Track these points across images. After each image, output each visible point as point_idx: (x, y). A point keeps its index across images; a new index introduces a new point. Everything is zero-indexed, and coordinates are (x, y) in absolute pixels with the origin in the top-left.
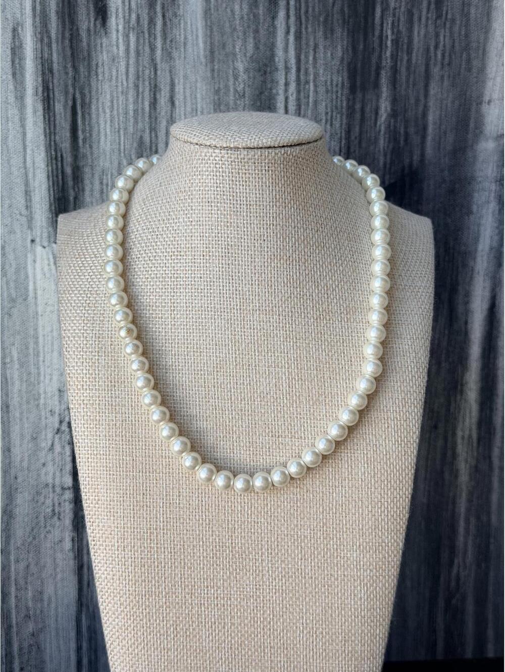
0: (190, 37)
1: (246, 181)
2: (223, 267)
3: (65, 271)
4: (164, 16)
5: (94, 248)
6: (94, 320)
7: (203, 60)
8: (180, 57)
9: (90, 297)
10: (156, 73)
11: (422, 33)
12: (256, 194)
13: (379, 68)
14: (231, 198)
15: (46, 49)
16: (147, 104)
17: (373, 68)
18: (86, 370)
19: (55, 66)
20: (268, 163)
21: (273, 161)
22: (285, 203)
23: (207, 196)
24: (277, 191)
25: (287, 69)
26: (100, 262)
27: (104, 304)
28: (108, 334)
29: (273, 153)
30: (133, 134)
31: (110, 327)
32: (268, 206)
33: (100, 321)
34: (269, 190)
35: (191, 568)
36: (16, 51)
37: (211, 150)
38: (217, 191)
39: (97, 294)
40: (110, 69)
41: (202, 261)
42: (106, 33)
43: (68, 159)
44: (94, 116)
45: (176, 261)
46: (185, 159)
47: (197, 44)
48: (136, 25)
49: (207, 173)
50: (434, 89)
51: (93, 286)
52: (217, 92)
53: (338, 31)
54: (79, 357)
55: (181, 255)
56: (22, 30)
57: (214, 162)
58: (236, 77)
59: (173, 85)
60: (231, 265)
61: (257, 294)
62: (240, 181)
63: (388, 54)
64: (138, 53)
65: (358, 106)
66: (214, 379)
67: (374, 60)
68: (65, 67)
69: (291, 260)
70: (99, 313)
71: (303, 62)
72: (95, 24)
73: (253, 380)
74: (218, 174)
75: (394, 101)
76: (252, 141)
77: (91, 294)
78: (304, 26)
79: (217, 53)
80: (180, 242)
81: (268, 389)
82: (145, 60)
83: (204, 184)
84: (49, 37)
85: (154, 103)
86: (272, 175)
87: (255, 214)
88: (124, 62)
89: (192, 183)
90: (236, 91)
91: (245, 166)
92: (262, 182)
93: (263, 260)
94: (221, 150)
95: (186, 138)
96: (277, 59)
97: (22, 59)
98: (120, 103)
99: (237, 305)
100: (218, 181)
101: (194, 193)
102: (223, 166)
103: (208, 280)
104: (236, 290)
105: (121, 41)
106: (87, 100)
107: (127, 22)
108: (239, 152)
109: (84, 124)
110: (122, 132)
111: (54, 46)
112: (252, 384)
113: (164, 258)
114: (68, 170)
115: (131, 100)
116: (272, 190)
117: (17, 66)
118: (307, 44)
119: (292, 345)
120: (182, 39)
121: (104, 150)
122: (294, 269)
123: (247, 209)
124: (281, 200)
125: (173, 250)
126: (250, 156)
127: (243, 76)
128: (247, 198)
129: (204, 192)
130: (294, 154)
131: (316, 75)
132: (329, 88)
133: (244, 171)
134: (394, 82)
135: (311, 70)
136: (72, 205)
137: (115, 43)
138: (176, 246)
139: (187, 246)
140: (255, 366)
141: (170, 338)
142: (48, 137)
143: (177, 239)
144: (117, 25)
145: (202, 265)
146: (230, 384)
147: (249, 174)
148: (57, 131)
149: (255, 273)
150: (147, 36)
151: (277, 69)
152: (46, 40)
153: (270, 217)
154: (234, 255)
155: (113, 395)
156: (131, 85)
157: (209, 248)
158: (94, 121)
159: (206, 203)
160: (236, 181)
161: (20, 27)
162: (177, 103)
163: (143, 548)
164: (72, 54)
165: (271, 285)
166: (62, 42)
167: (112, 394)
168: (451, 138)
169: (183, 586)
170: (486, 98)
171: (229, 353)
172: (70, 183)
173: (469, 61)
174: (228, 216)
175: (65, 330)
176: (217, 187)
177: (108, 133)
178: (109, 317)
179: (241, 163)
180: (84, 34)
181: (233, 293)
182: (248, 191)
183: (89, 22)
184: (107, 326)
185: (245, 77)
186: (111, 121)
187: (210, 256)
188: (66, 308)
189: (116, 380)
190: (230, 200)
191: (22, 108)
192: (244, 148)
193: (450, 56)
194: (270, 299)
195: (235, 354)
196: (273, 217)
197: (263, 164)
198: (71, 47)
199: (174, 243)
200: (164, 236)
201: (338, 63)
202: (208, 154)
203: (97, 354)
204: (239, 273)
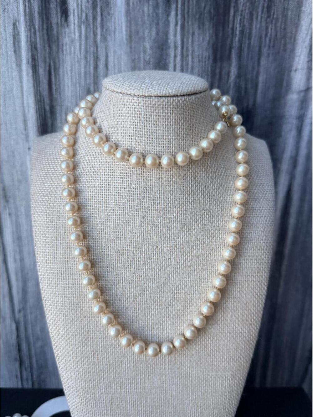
0: (117, 28)
1: (156, 121)
2: (139, 182)
3: (35, 179)
4: (102, 14)
5: (54, 164)
6: (53, 215)
7: (125, 41)
8: (111, 40)
9: (50, 199)
10: (97, 50)
11: (258, 26)
12: (163, 130)
13: (231, 48)
14: (145, 133)
15: (33, 35)
16: (92, 68)
17: (228, 48)
18: (48, 250)
19: (38, 46)
20: (173, 108)
21: (176, 107)
22: (183, 137)
23: (128, 131)
24: (178, 128)
25: (176, 47)
26: (58, 174)
27: (60, 204)
28: (63, 225)
29: (176, 100)
30: (84, 86)
31: (64, 220)
32: (172, 140)
33: (57, 215)
34: (173, 128)
35: (120, 373)
36: (16, 37)
37: (131, 98)
38: (136, 128)
39: (55, 197)
40: (70, 48)
41: (125, 177)
42: (68, 25)
43: (47, 101)
44: (61, 76)
45: (107, 176)
46: (112, 104)
47: (122, 32)
48: (85, 20)
49: (128, 115)
50: (263, 61)
51: (53, 191)
52: (133, 61)
53: (207, 24)
54: (43, 240)
55: (111, 172)
56: (19, 24)
57: (133, 106)
58: (145, 52)
59: (107, 57)
60: (145, 180)
61: (163, 199)
62: (152, 121)
63: (237, 39)
64: (86, 37)
65: (218, 71)
66: (134, 255)
67: (228, 43)
68: (44, 47)
69: (186, 177)
70: (56, 210)
71: (185, 43)
72: (61, 20)
73: (160, 257)
74: (136, 115)
75: (240, 67)
76: (162, 91)
77: (51, 197)
78: (186, 21)
79: (133, 37)
80: (110, 163)
81: (170, 262)
82: (91, 41)
83: (126, 123)
84: (34, 28)
85: (96, 68)
86: (175, 116)
87: (162, 145)
88: (79, 43)
89: (118, 122)
90: (145, 60)
91: (155, 110)
92: (168, 122)
93: (167, 177)
94: (138, 97)
95: (113, 88)
96: (169, 41)
97: (19, 42)
98: (77, 68)
99: (149, 207)
100: (136, 121)
101: (119, 129)
102: (140, 110)
103: (130, 190)
104: (149, 197)
105: (76, 30)
106: (57, 66)
107: (80, 18)
108: (151, 100)
109: (56, 80)
110: (78, 85)
111: (37, 33)
112: (159, 259)
113: (100, 174)
114: (47, 108)
115: (83, 66)
116: (175, 128)
117: (17, 46)
118: (188, 32)
119: (185, 233)
120: (113, 29)
121: (68, 96)
122: (188, 182)
123: (157, 141)
124: (180, 135)
125: (106, 168)
126: (160, 103)
127: (149, 51)
128: (157, 133)
129: (126, 129)
130: (191, 101)
131: (193, 51)
132: (201, 59)
133: (155, 114)
134: (240, 56)
135: (190, 48)
136: (50, 129)
137: (73, 32)
138: (108, 166)
139: (115, 166)
140: (161, 247)
141: (104, 228)
142: (36, 89)
143: (108, 161)
144: (74, 20)
145: (125, 179)
146: (145, 259)
147: (159, 116)
148: (41, 85)
149: (162, 186)
150: (92, 27)
151: (169, 47)
152: (32, 30)
153: (173, 147)
154: (147, 173)
155: (67, 267)
156: (83, 57)
157: (130, 168)
158: (61, 79)
159: (127, 136)
160: (149, 121)
161: (17, 22)
162: (110, 68)
163: (89, 362)
164: (48, 39)
165: (173, 194)
166: (42, 31)
167: (65, 266)
168: (271, 92)
169: (115, 383)
170: (294, 68)
171: (144, 239)
172: (48, 115)
173: (285, 45)
174: (144, 147)
175: (34, 221)
176: (136, 125)
177: (70, 86)
178: (63, 213)
179: (153, 107)
180: (54, 26)
181: (147, 199)
182: (157, 128)
183: (58, 18)
184: (62, 219)
185: (150, 52)
186: (72, 79)
187: (131, 173)
188: (35, 205)
189: (69, 257)
190: (145, 135)
191: (20, 71)
192: (155, 97)
193: (274, 41)
194: (172, 203)
195: (148, 239)
196: (175, 147)
197: (169, 109)
198: (48, 34)
199: (106, 163)
200: (100, 158)
201: (206, 44)
202: (129, 101)
203: (55, 239)
204: (151, 185)
